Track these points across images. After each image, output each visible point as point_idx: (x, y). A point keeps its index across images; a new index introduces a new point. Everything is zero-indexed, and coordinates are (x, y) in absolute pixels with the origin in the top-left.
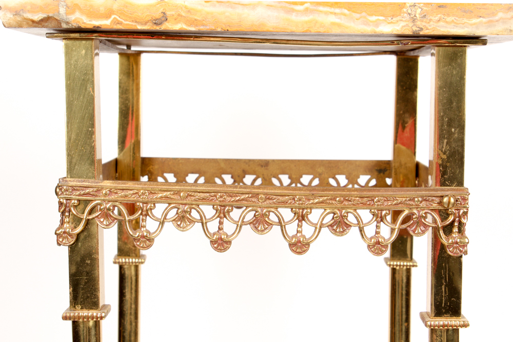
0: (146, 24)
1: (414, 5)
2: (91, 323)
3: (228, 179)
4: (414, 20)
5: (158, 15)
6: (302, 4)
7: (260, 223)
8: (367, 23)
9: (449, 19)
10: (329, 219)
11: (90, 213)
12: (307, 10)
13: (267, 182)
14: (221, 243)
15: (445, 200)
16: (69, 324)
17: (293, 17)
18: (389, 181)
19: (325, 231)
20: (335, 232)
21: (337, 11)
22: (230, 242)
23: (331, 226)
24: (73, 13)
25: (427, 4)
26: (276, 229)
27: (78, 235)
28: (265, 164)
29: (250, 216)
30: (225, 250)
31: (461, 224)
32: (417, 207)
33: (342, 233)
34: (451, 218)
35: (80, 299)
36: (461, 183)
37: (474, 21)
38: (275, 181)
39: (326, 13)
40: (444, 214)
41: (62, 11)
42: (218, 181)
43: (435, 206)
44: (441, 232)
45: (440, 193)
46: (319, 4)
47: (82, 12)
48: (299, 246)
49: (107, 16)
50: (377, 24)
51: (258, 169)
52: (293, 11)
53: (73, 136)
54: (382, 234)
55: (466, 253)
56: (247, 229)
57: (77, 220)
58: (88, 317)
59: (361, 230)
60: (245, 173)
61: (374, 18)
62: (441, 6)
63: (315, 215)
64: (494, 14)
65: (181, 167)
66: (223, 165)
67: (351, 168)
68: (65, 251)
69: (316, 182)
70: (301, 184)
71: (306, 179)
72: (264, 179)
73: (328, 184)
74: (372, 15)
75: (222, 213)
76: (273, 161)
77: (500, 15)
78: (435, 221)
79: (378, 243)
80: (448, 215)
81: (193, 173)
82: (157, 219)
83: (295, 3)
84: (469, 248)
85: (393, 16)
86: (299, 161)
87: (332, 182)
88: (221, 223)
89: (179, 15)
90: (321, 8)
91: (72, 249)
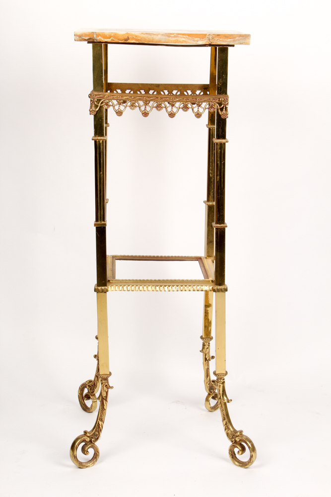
0: (122, 40)
1: (209, 35)
2: (101, 142)
3: (143, 92)
4: (209, 40)
5: (126, 38)
6: (173, 34)
7: (159, 107)
8: (194, 41)
9: (221, 39)
10: (182, 106)
11: (102, 103)
12: (174, 36)
13: (159, 93)
14: (145, 114)
15: (221, 99)
16: (94, 141)
17: (170, 39)
18: (208, 93)
19: (181, 110)
20: (184, 110)
21: (185, 36)
22: (148, 114)
23: (183, 108)
24: (98, 37)
25: (213, 35)
26: (164, 109)
27: (97, 111)
28: (158, 86)
29: (155, 105)
30: (147, 116)
31: (226, 108)
32: (211, 101)
33: (186, 111)
34: (223, 106)
35: (98, 133)
36: (226, 94)
37: (229, 40)
38: (162, 93)
39: (181, 37)
40: (220, 104)
41: (95, 36)
42: (138, 93)
43: (217, 101)
44: (219, 110)
45: (219, 97)
46: (179, 34)
47: (101, 37)
49: (110, 38)
50: (197, 41)
51: (155, 88)
52: (170, 36)
53: (95, 77)
55: (227, 117)
56: (154, 109)
57: (96, 106)
58: (100, 139)
59: (193, 110)
60: (150, 89)
61: (196, 39)
62: (218, 35)
63: (177, 105)
64: (235, 38)
65: (123, 87)
66: (140, 86)
67: (193, 87)
68: (92, 117)
69: (179, 93)
70: (173, 94)
71: (174, 92)
72: (157, 92)
73: (184, 94)
74: (196, 38)
75: (146, 104)
76: (161, 84)
77: (237, 38)
78: (217, 106)
79: (198, 114)
80: (222, 105)
81: (128, 89)
83: (171, 34)
84: (229, 116)
85: (203, 38)
86: (172, 84)
87: (185, 93)
88: (145, 107)
89: (133, 38)
90: (179, 36)
91: (95, 116)
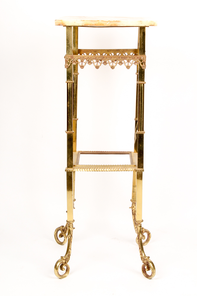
48: (113, 67)
54: (129, 65)
82: (84, 63)
